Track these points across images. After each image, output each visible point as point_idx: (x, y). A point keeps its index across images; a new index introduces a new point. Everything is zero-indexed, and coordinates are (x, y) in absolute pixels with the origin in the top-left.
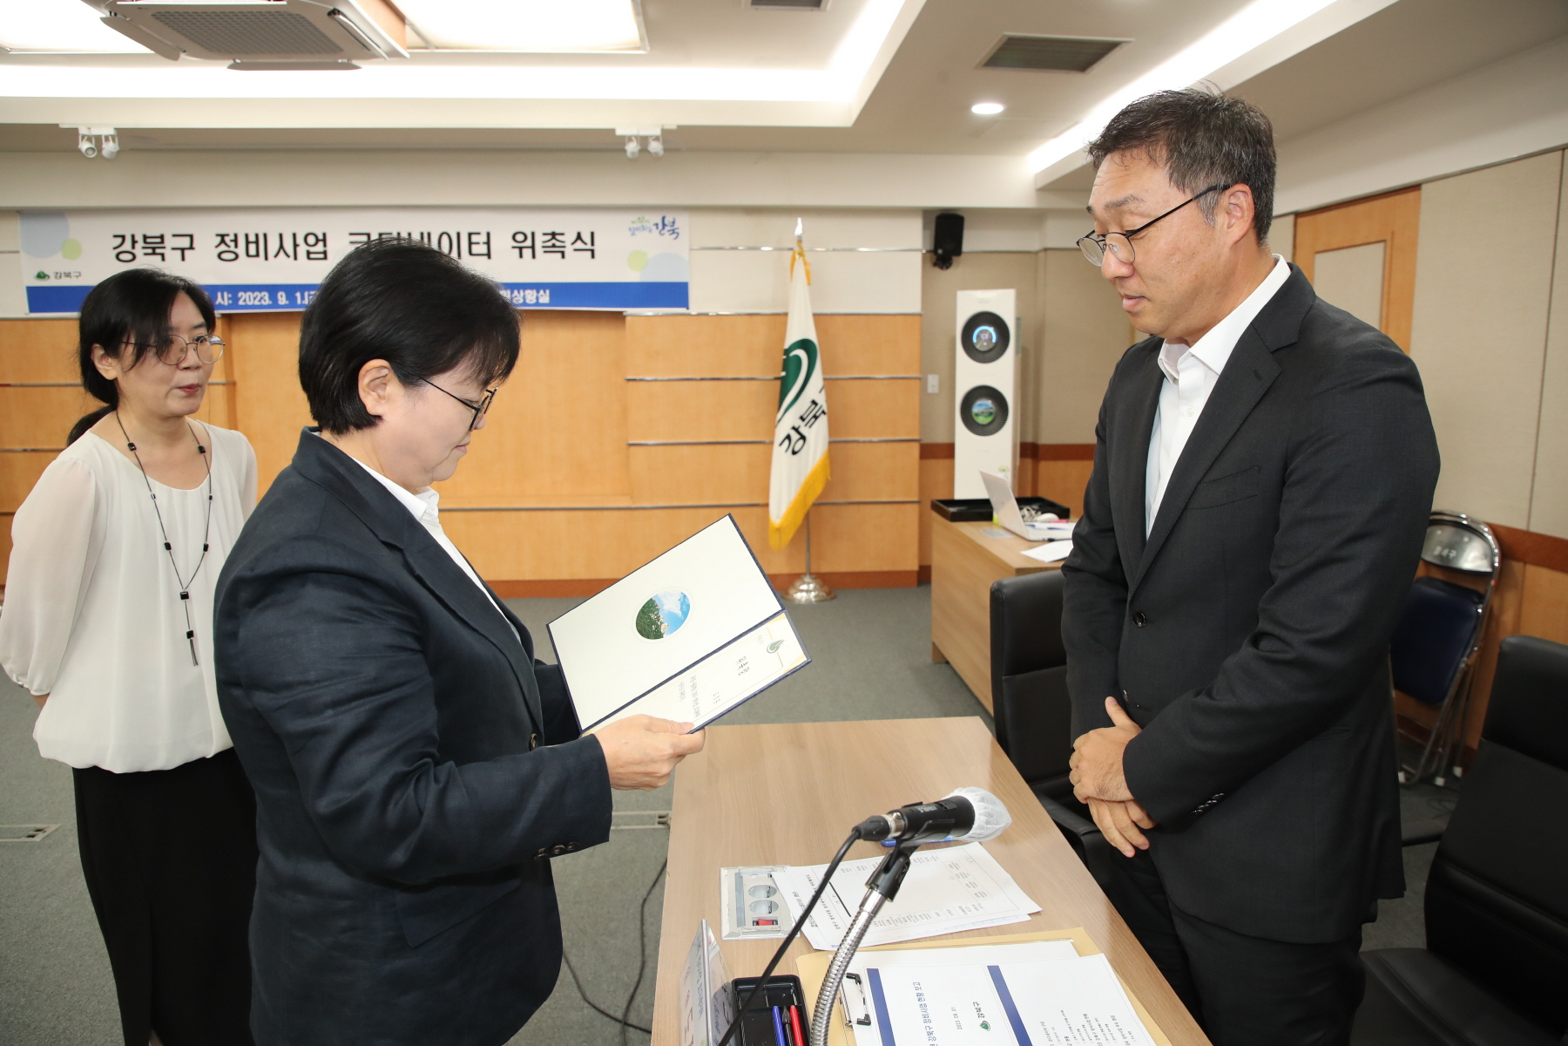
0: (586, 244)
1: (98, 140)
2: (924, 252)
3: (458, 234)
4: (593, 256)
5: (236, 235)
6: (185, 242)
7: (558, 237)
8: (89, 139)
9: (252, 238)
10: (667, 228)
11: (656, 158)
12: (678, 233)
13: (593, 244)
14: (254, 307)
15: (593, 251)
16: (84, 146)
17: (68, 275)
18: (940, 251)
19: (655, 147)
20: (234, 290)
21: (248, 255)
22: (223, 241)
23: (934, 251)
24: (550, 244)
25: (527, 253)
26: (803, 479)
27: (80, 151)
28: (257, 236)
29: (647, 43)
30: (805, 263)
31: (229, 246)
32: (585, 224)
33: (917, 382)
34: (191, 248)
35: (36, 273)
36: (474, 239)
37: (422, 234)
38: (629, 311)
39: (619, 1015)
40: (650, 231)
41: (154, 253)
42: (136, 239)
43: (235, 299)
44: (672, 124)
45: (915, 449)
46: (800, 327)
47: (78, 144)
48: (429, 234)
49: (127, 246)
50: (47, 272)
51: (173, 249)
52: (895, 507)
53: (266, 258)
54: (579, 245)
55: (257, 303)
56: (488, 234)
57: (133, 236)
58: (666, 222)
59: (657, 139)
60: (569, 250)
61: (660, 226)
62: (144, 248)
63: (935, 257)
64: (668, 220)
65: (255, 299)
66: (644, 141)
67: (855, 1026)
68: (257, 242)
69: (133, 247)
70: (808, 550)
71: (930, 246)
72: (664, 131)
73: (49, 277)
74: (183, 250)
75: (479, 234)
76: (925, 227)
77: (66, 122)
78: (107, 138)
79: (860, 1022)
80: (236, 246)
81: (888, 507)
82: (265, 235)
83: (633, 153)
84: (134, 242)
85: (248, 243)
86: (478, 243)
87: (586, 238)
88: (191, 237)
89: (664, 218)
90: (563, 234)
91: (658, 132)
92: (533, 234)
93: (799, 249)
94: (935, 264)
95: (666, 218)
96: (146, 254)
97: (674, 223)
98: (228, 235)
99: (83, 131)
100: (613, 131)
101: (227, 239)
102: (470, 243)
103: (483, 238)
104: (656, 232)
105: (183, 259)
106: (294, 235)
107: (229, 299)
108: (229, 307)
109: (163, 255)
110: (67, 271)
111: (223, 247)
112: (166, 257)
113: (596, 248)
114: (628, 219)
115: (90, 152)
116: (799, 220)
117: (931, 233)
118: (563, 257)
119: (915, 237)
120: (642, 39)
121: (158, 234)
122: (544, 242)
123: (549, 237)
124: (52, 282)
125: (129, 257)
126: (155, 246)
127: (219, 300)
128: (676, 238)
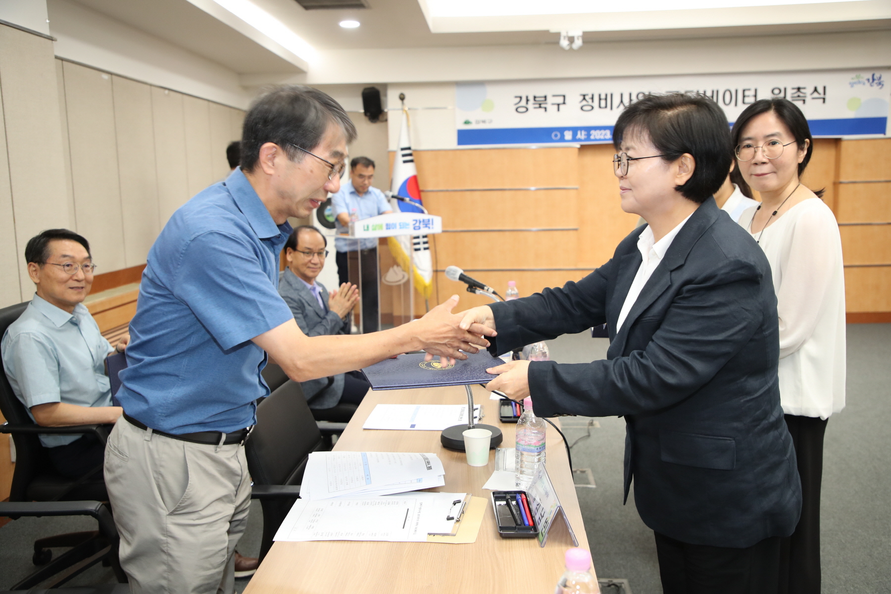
0: (820, 94)
3: (736, 91)
4: (824, 102)
5: (593, 95)
6: (560, 100)
7: (801, 90)
8: (567, 38)
9: (603, 97)
10: (875, 82)
12: (883, 85)
13: (825, 93)
14: (600, 140)
15: (824, 99)
16: (564, 43)
17: (484, 122)
20: (588, 129)
21: (600, 107)
22: (584, 99)
24: (796, 95)
27: (560, 45)
28: (606, 95)
31: (588, 102)
32: (819, 81)
34: (564, 103)
35: (463, 120)
36: (747, 93)
37: (713, 92)
38: (845, 137)
40: (864, 84)
41: (540, 107)
42: (529, 98)
43: (589, 135)
47: (560, 42)
48: (717, 92)
49: (523, 103)
50: (471, 120)
51: (553, 104)
53: (611, 109)
54: (816, 95)
55: (602, 137)
56: (756, 90)
57: (527, 97)
58: (875, 77)
60: (808, 99)
61: (871, 80)
62: (534, 104)
64: (877, 75)
65: (601, 135)
68: (606, 99)
69: (527, 103)
73: (471, 123)
74: (558, 105)
75: (749, 90)
77: (553, 29)
78: (578, 38)
80: (593, 101)
82: (612, 95)
84: (527, 100)
85: (600, 99)
86: (748, 96)
87: (820, 90)
88: (564, 96)
89: (873, 75)
90: (804, 88)
92: (785, 89)
95: (875, 75)
96: (535, 108)
97: (880, 78)
98: (587, 95)
99: (563, 34)
101: (587, 98)
102: (744, 96)
103: (752, 93)
104: (867, 84)
105: (558, 110)
106: (630, 94)
107: (585, 135)
109: (545, 109)
110: (483, 119)
111: (584, 103)
112: (548, 109)
113: (827, 97)
114: (849, 77)
115: (567, 46)
118: (804, 103)
121: (543, 95)
122: (793, 94)
123: (795, 91)
124: (473, 126)
125: (524, 110)
126: (541, 103)
127: (579, 136)
128: (881, 88)
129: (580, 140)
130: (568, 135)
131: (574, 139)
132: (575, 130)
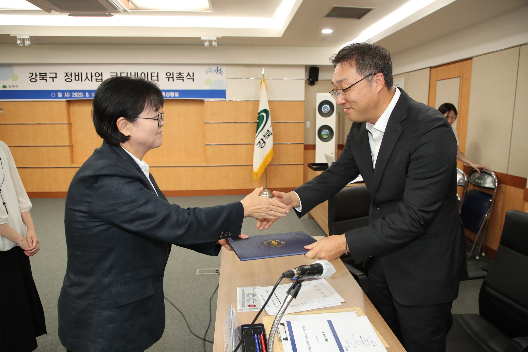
0: (191, 77)
1: (23, 40)
2: (305, 80)
3: (148, 73)
4: (193, 81)
5: (71, 73)
6: (54, 75)
7: (181, 74)
8: (20, 40)
10: (219, 71)
11: (215, 47)
12: (222, 73)
13: (193, 77)
14: (78, 98)
15: (193, 79)
16: (19, 42)
17: (14, 86)
18: (311, 80)
19: (214, 44)
20: (71, 92)
21: (75, 80)
22: (67, 75)
23: (309, 80)
24: (179, 77)
25: (171, 79)
26: (264, 157)
27: (17, 44)
28: (78, 73)
29: (212, 8)
30: (265, 83)
31: (69, 77)
32: (191, 70)
33: (303, 124)
34: (56, 77)
35: (2, 86)
36: (153, 75)
37: (135, 73)
38: (205, 99)
39: (203, 337)
40: (213, 72)
41: (43, 79)
43: (71, 95)
44: (220, 35)
45: (302, 147)
46: (264, 105)
47: (16, 41)
48: (137, 73)
49: (34, 77)
51: (50, 78)
52: (295, 166)
53: (82, 81)
54: (189, 77)
55: (78, 96)
56: (158, 73)
57: (36, 73)
58: (218, 69)
59: (215, 41)
60: (185, 79)
61: (216, 71)
62: (40, 77)
63: (309, 82)
64: (219, 69)
66: (210, 41)
67: (283, 341)
68: (78, 76)
69: (36, 77)
70: (266, 180)
71: (308, 78)
72: (217, 38)
73: (7, 87)
74: (53, 78)
75: (154, 73)
76: (306, 71)
77: (12, 34)
78: (26, 40)
79: (284, 339)
80: (71, 77)
81: (293, 166)
82: (81, 73)
83: (207, 46)
85: (75, 76)
87: (191, 75)
88: (56, 73)
89: (217, 68)
90: (183, 73)
91: (215, 39)
92: (173, 73)
93: (263, 79)
94: (309, 84)
95: (218, 68)
96: (40, 79)
97: (221, 69)
98: (68, 73)
99: (18, 37)
100: (200, 38)
103: (156, 75)
104: (215, 73)
105: (53, 81)
106: (91, 73)
107: (69, 95)
108: (69, 98)
109: (46, 80)
110: (13, 85)
111: (67, 77)
112: (47, 80)
113: (194, 78)
114: (205, 68)
115: (21, 44)
116: (263, 69)
117: (308, 73)
118: (183, 81)
119: (302, 75)
120: (210, 7)
121: (45, 73)
122: (177, 76)
123: (178, 74)
124: (8, 89)
125: (35, 80)
126: (43, 77)
127: (66, 95)
128: (222, 75)
129: (66, 97)
130: (60, 95)
131: (63, 97)
132: (63, 92)
